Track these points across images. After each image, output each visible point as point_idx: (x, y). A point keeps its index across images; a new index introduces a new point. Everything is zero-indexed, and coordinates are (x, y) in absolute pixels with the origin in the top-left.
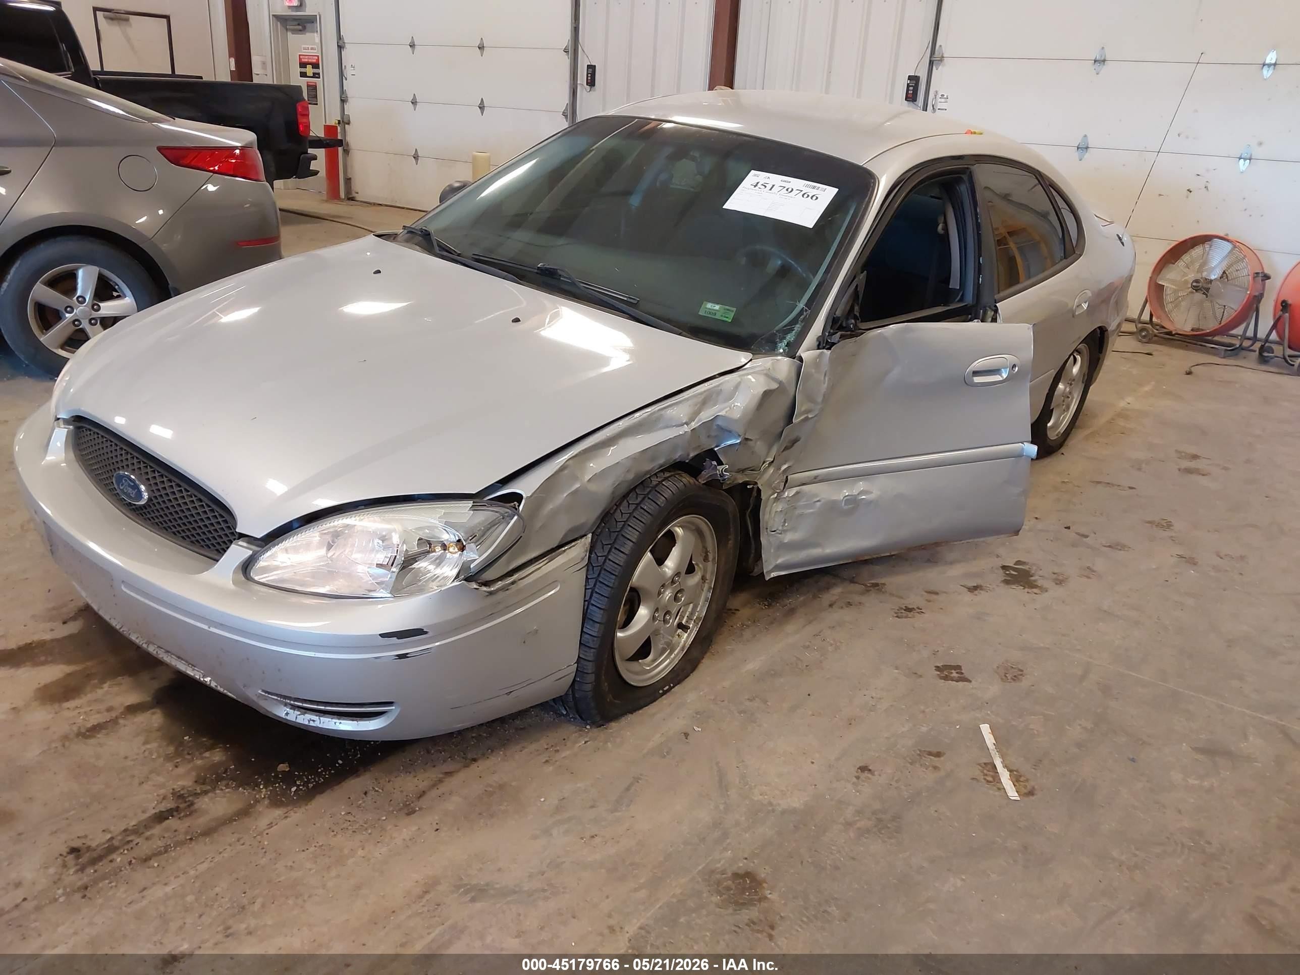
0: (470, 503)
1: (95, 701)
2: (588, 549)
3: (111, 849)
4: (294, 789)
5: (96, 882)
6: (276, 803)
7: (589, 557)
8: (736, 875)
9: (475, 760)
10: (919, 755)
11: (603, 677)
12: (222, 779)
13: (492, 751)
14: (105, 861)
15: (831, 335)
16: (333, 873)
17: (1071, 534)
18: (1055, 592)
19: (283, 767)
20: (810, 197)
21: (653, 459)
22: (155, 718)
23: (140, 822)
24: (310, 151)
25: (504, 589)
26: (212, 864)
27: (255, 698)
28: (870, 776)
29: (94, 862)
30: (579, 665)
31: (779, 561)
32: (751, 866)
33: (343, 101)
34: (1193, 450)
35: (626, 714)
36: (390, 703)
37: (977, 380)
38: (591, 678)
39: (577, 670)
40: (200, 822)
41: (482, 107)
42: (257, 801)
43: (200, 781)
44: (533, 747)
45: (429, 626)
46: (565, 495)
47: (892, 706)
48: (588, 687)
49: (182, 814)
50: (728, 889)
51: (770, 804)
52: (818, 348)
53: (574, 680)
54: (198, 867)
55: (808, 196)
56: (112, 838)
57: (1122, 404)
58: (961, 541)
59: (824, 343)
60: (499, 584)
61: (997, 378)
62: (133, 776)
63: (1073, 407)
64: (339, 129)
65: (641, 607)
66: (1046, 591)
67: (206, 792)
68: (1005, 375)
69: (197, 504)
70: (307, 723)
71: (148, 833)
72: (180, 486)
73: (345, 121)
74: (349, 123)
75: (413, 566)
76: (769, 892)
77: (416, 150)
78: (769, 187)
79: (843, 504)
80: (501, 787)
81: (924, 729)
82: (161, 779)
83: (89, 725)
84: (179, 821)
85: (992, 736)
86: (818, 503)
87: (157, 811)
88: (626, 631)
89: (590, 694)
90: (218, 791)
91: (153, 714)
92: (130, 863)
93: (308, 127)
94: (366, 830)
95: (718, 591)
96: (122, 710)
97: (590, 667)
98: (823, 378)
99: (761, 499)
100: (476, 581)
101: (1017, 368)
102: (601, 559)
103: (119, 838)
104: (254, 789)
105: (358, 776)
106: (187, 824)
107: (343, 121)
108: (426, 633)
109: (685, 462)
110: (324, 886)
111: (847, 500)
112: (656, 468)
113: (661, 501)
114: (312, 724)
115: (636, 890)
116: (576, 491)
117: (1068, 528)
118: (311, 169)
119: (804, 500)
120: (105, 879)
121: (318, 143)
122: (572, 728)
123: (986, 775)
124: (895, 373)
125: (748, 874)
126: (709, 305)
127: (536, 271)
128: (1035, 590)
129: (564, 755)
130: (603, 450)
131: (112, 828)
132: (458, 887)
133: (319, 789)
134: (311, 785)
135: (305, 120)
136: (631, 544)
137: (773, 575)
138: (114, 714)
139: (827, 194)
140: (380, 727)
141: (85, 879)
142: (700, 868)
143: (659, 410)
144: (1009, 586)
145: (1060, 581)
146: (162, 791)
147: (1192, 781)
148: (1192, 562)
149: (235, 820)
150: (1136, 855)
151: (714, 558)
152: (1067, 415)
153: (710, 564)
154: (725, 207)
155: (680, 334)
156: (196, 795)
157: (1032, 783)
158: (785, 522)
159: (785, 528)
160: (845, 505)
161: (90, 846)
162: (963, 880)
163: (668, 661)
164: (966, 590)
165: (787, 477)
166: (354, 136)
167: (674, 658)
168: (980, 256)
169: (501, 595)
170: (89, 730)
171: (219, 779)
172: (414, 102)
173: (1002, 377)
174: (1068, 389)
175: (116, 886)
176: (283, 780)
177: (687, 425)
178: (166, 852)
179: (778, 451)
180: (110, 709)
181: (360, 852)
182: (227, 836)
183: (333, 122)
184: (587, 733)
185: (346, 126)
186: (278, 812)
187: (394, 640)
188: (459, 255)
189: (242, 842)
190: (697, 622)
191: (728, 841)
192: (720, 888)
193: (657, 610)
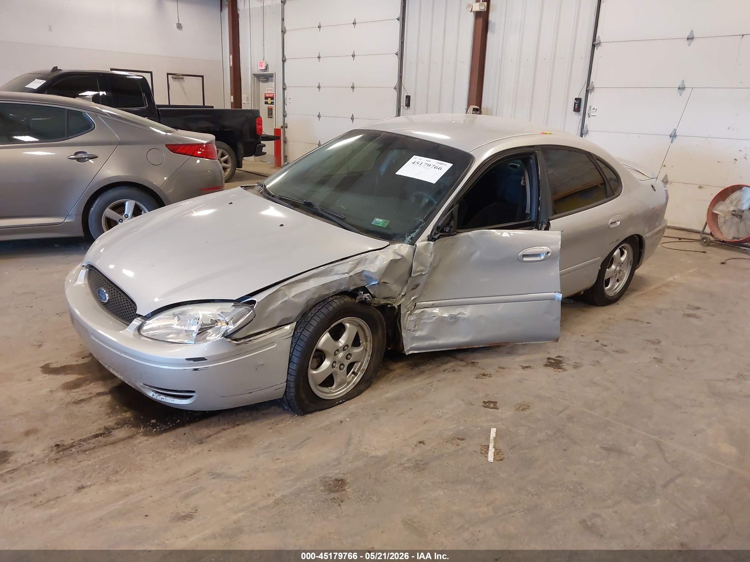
0: (233, 304)
1: (86, 390)
2: (294, 329)
3: (72, 446)
4: (155, 430)
5: (62, 457)
6: (145, 434)
7: (294, 333)
8: (336, 480)
9: (238, 425)
10: (452, 439)
11: (301, 391)
12: (127, 424)
13: (248, 422)
14: (68, 450)
15: (435, 234)
16: (159, 463)
17: (598, 344)
18: (571, 371)
19: (153, 421)
20: (438, 169)
21: (329, 289)
22: (108, 398)
23: (87, 437)
24: (262, 142)
25: (246, 343)
26: (111, 455)
27: (140, 387)
28: (422, 445)
29: (64, 450)
30: (288, 384)
31: (414, 345)
32: (344, 477)
33: (284, 116)
34: (697, 304)
35: (316, 411)
36: (194, 392)
37: (525, 259)
38: (293, 390)
39: (287, 386)
40: (112, 439)
41: (352, 119)
42: (138, 433)
43: (118, 424)
44: (268, 421)
45: (207, 357)
46: (280, 303)
47: (450, 417)
48: (292, 395)
49: (105, 436)
50: (329, 485)
51: (367, 453)
52: (428, 241)
53: (286, 391)
54: (105, 456)
55: (437, 168)
56: (74, 442)
57: (671, 279)
58: (522, 342)
59: (431, 238)
60: (243, 341)
61: (538, 259)
62: (90, 420)
63: (625, 279)
64: (282, 130)
65: (326, 360)
66: (566, 371)
67: (118, 428)
68: (542, 258)
69: (125, 302)
70: (160, 400)
71: (88, 442)
72: (120, 294)
73: (285, 126)
74: (287, 127)
75: (207, 331)
76: (347, 487)
77: (320, 141)
78: (420, 163)
79: (449, 319)
80: (245, 436)
81: (461, 428)
82: (101, 422)
83: (80, 399)
84: (103, 438)
85: (495, 434)
86: (435, 318)
87: (95, 434)
88: (317, 370)
89: (294, 398)
90: (123, 428)
91: (107, 397)
92: (78, 452)
93: (261, 130)
94: (179, 448)
95: (374, 356)
96: (95, 394)
97: (292, 385)
98: (430, 255)
99: (401, 314)
100: (230, 338)
101: (550, 254)
102: (299, 334)
103: (77, 442)
104: (138, 429)
105: (184, 427)
106: (106, 440)
107: (284, 127)
108: (206, 360)
109: (348, 291)
110: (153, 467)
111: (450, 317)
112: (332, 293)
113: (331, 308)
114: (162, 400)
115: (287, 481)
116: (286, 301)
117: (598, 341)
118: (262, 151)
119: (426, 315)
120: (66, 457)
121: (268, 138)
122: (289, 415)
123: (482, 450)
124: (478, 254)
125: (342, 480)
126: (377, 220)
127: (303, 203)
128: (560, 370)
129: (280, 426)
130: (301, 283)
131: (75, 439)
132: (210, 473)
133: (165, 431)
134: (162, 429)
135: (260, 127)
136: (313, 327)
137: (410, 352)
138: (91, 395)
139: (447, 166)
140: (190, 403)
141: (58, 456)
142: (321, 475)
143: (332, 266)
144: (547, 367)
145: (576, 366)
146: (100, 426)
147: (591, 461)
148: (659, 361)
149: (126, 440)
150: (540, 490)
151: (370, 340)
152: (622, 282)
153: (368, 343)
154: (396, 173)
155: (358, 233)
156: (114, 429)
157: (504, 456)
158: (415, 326)
159: (416, 329)
160: (450, 319)
161: (64, 445)
162: (445, 492)
163: (345, 389)
164: (521, 367)
165: (416, 304)
166: (290, 134)
167: (349, 388)
168: (539, 196)
169: (243, 346)
170: (79, 401)
171: (125, 423)
172: (319, 116)
173: (541, 258)
174: (618, 268)
175: (69, 460)
176: (152, 426)
177: (347, 274)
178: (94, 449)
179: (407, 290)
180: (90, 394)
181: (173, 456)
182: (120, 445)
183: (278, 127)
184: (295, 418)
185: (285, 129)
186: (145, 438)
187: (192, 362)
188: (273, 196)
189: (126, 448)
190: (362, 371)
191: (339, 466)
192: (326, 484)
193: (335, 362)
